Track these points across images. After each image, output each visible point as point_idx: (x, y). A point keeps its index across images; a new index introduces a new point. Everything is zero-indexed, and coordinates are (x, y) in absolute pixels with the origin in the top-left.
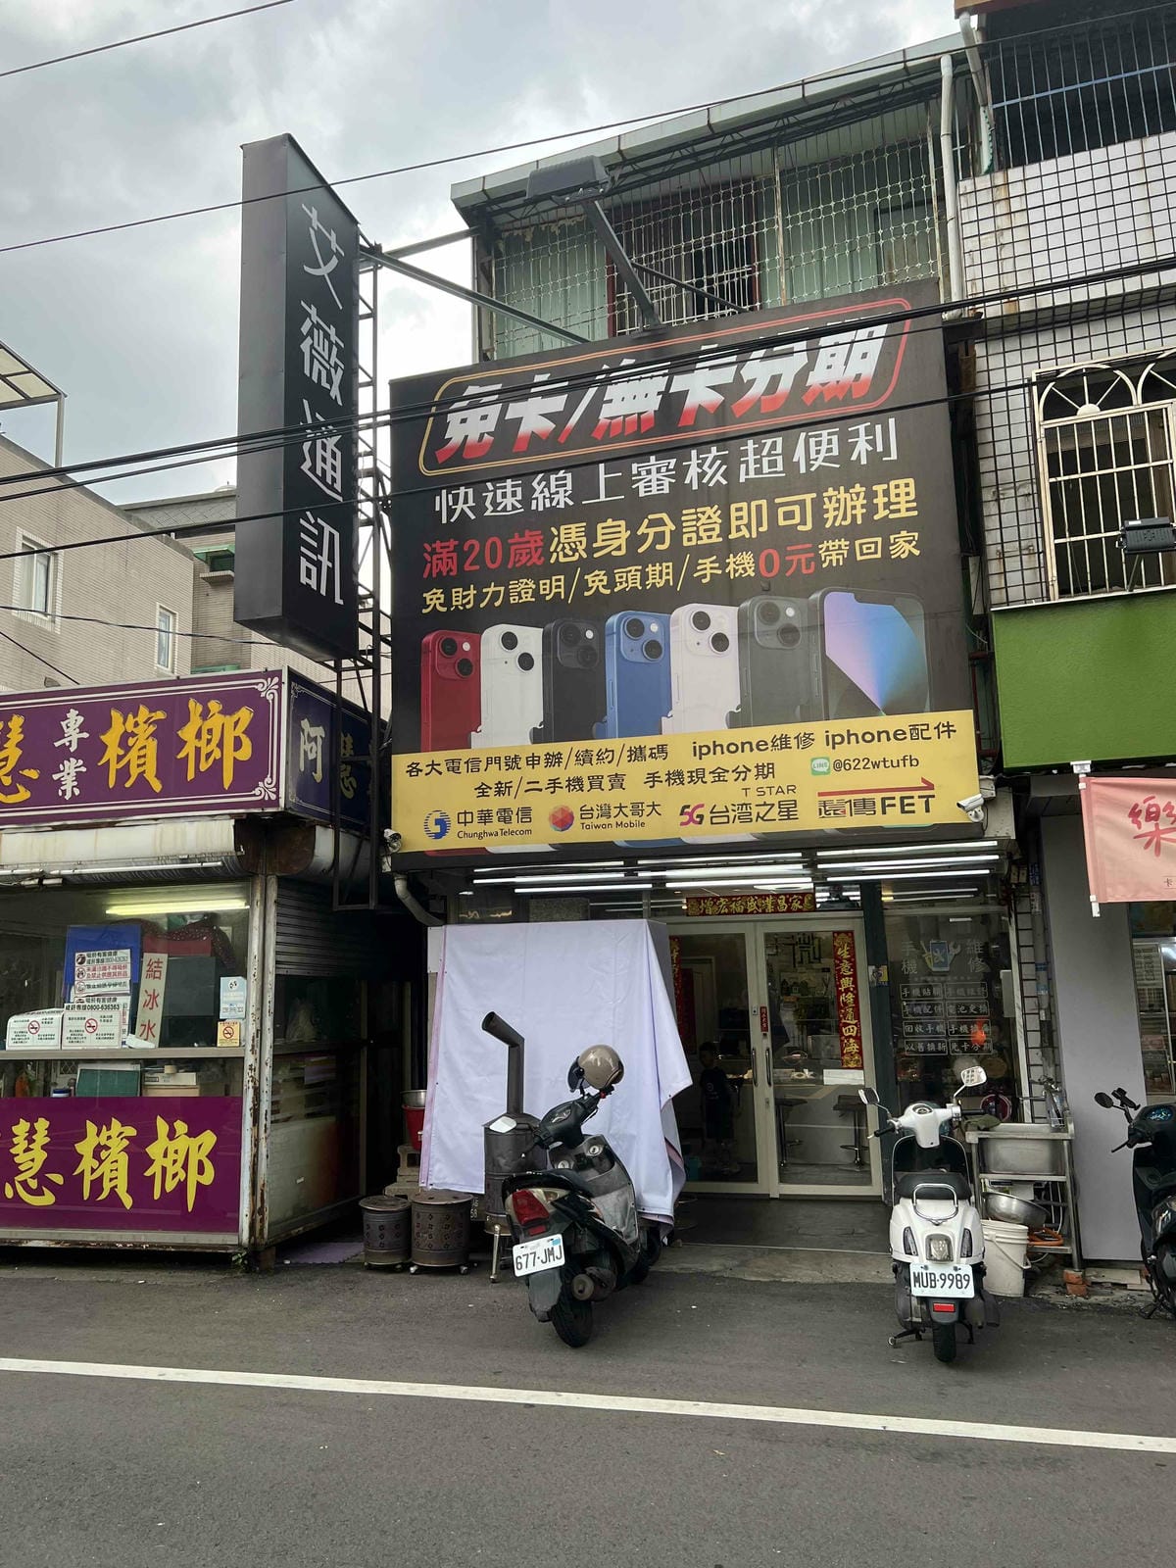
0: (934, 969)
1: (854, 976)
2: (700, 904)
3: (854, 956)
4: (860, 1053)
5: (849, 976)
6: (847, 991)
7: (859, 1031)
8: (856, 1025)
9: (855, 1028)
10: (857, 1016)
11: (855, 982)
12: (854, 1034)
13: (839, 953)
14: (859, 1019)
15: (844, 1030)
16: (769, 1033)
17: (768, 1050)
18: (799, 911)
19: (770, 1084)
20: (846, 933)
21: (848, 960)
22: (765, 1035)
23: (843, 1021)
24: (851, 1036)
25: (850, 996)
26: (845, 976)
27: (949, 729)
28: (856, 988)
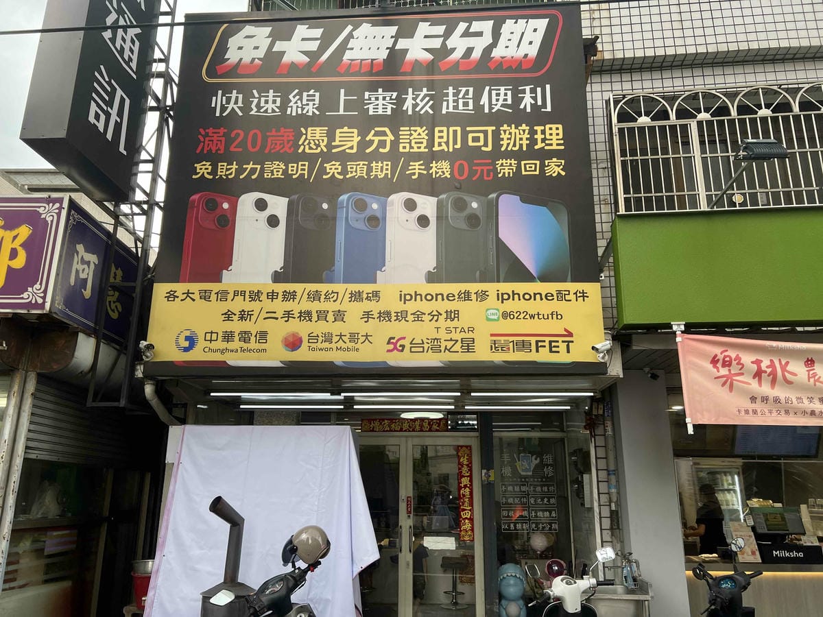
0: (523, 473)
1: (471, 477)
2: (371, 424)
3: (471, 463)
4: (472, 530)
5: (467, 476)
6: (465, 486)
7: (472, 514)
8: (470, 510)
9: (470, 513)
10: (471, 504)
11: (471, 481)
12: (469, 517)
13: (461, 461)
14: (472, 506)
15: (462, 513)
16: (411, 515)
17: (411, 527)
18: (437, 431)
19: (410, 551)
20: (467, 447)
21: (467, 465)
22: (409, 516)
23: (462, 507)
24: (466, 518)
25: (467, 490)
26: (465, 477)
27: (584, 295)
28: (471, 485)
